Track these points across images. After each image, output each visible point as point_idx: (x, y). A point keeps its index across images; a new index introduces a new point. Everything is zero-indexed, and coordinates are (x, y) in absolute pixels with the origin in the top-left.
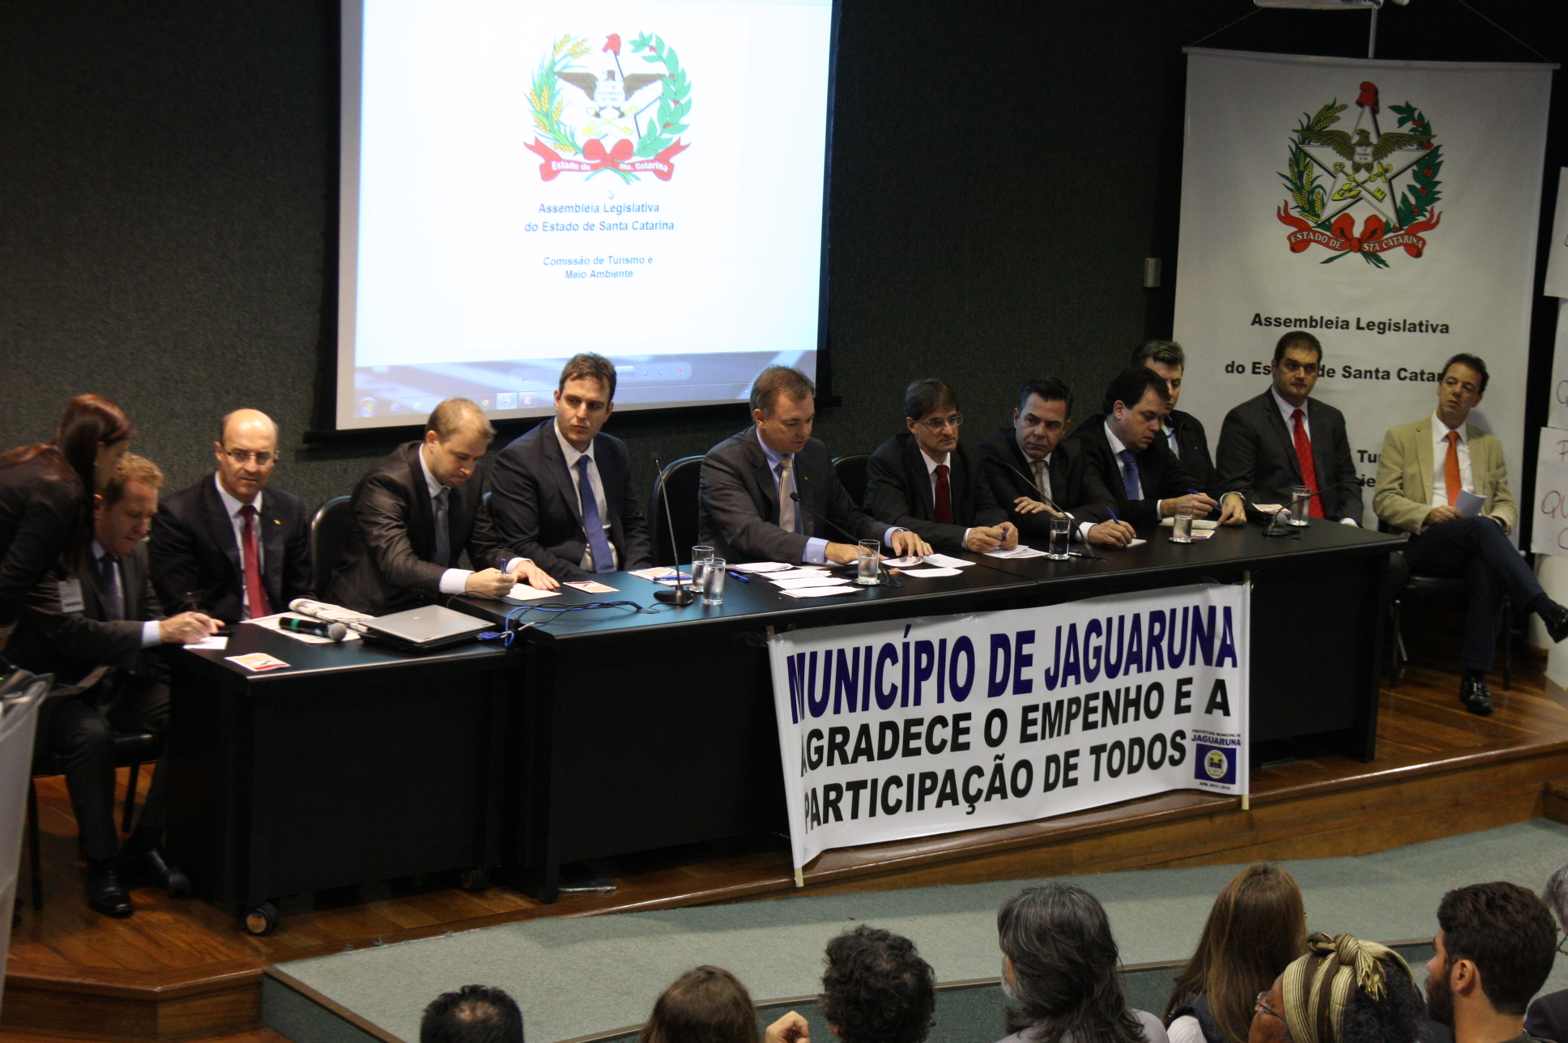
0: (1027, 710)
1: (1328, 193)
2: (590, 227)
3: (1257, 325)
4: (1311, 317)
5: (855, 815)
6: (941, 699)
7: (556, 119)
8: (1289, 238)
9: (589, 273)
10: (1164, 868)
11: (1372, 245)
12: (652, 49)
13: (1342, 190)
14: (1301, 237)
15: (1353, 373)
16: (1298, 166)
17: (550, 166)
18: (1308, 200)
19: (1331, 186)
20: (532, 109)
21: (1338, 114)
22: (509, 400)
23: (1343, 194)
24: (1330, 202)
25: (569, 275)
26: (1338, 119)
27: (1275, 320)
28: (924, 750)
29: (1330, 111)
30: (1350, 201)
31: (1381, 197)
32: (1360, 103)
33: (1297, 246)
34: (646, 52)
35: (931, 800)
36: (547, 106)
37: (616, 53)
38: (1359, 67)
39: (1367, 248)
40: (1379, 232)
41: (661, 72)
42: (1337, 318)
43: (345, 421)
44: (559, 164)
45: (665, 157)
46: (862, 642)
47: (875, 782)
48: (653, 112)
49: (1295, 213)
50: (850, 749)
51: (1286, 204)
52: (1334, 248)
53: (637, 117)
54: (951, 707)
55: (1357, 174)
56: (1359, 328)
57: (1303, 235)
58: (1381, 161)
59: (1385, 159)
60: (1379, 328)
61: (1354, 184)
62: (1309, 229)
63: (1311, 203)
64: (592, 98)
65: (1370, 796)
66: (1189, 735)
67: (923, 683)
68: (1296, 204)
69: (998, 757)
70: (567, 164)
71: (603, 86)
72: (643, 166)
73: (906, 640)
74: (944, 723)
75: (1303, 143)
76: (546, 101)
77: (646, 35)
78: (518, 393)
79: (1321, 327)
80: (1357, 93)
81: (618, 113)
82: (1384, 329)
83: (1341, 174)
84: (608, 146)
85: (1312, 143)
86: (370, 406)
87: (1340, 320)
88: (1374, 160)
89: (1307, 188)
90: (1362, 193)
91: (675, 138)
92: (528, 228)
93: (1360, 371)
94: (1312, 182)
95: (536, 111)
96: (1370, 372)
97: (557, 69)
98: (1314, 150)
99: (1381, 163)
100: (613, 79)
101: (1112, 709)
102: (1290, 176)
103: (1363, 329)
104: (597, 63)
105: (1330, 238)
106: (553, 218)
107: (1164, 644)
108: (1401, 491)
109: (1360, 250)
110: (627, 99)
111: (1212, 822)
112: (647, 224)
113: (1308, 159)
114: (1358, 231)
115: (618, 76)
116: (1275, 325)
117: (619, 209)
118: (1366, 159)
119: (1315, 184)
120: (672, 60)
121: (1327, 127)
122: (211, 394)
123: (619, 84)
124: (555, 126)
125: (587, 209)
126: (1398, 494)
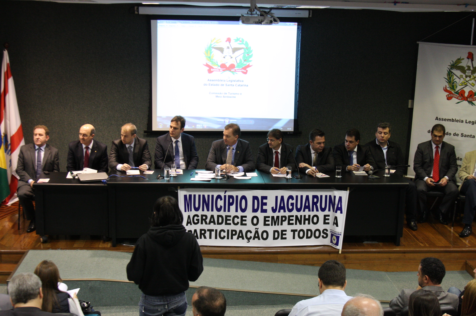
0: (265, 217)
1: (458, 84)
2: (223, 85)
3: (437, 120)
4: (452, 119)
5: (210, 238)
6: (237, 211)
7: (212, 58)
8: (447, 96)
9: (223, 97)
10: (312, 266)
11: (470, 99)
12: (240, 41)
13: (462, 83)
14: (450, 96)
15: (464, 135)
16: (449, 76)
17: (211, 70)
18: (452, 85)
19: (459, 82)
20: (205, 56)
21: (461, 61)
22: (200, 126)
23: (462, 84)
24: (458, 86)
25: (217, 97)
26: (461, 62)
27: (442, 119)
28: (232, 224)
29: (459, 60)
30: (464, 86)
31: (473, 85)
32: (468, 58)
33: (449, 98)
34: (239, 42)
35: (235, 237)
36: (209, 55)
37: (230, 42)
38: (468, 47)
39: (469, 100)
40: (472, 95)
41: (243, 47)
42: (460, 119)
43: (154, 129)
44: (213, 69)
45: (245, 68)
46: (211, 194)
47: (216, 230)
48: (241, 57)
49: (448, 89)
50: (208, 221)
51: (446, 86)
52: (459, 99)
53: (236, 58)
54: (240, 214)
55: (467, 78)
56: (466, 123)
57: (450, 95)
58: (473, 75)
59: (475, 74)
60: (472, 123)
61: (465, 81)
62: (452, 94)
63: (453, 86)
64: (223, 53)
65: (393, 256)
66: (329, 231)
67: (231, 206)
68: (449, 86)
69: (256, 229)
70: (215, 69)
71: (226, 50)
72: (238, 70)
73: (225, 195)
74: (238, 217)
75: (451, 69)
76: (209, 54)
77: (238, 38)
78: (203, 125)
79: (455, 122)
80: (467, 55)
81: (230, 57)
82: (474, 123)
83: (462, 78)
84: (228, 65)
85: (454, 69)
86: (161, 125)
87: (461, 120)
88: (471, 75)
89: (452, 82)
90: (468, 84)
91: (248, 64)
92: (204, 85)
93: (466, 135)
94: (453, 80)
95: (206, 56)
96: (469, 135)
97: (212, 46)
98: (454, 71)
99: (473, 76)
100: (229, 49)
101: (298, 220)
102: (447, 79)
103: (467, 123)
104: (224, 45)
105: (458, 97)
106: (212, 83)
107: (318, 205)
108: (466, 171)
109: (467, 100)
110: (233, 54)
111: (330, 255)
112: (240, 85)
113: (452, 74)
114: (466, 95)
115: (230, 48)
116: (442, 120)
117: (231, 81)
118: (469, 74)
119: (454, 81)
120: (247, 44)
121: (458, 65)
122: (121, 120)
123: (231, 50)
124: (212, 60)
125: (222, 81)
126: (464, 171)
